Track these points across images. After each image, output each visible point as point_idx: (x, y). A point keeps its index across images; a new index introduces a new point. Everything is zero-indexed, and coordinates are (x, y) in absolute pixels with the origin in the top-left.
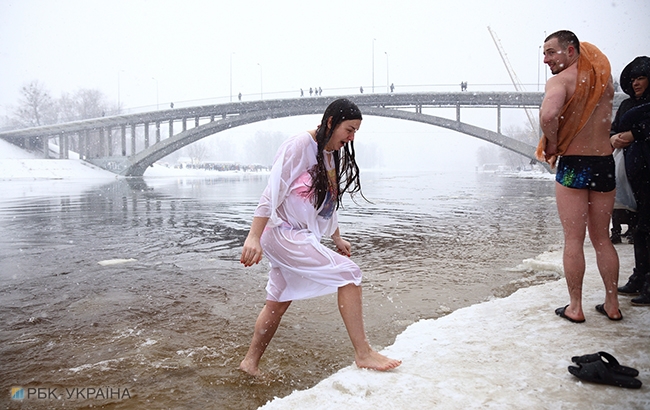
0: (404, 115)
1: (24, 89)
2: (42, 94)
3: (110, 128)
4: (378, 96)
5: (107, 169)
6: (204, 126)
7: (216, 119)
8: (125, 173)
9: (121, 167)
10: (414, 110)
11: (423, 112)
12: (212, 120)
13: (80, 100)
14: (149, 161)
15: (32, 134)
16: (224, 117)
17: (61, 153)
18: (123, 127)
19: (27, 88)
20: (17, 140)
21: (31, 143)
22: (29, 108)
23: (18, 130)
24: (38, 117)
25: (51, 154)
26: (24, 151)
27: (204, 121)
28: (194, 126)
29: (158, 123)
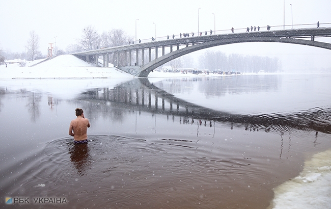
0: (304, 42)
1: (85, 30)
2: (93, 32)
3: (130, 51)
4: (286, 31)
5: (129, 72)
6: (182, 49)
7: (189, 46)
8: (138, 75)
9: (136, 72)
10: (310, 39)
11: (315, 40)
12: (187, 46)
13: (112, 35)
14: (151, 69)
15: (90, 53)
16: (193, 45)
17: (104, 64)
18: (137, 50)
19: (86, 29)
20: (82, 57)
21: (89, 58)
22: (87, 40)
23: (83, 52)
24: (91, 44)
25: (99, 65)
26: (86, 62)
27: (182, 47)
28: (176, 50)
29: (157, 48)
